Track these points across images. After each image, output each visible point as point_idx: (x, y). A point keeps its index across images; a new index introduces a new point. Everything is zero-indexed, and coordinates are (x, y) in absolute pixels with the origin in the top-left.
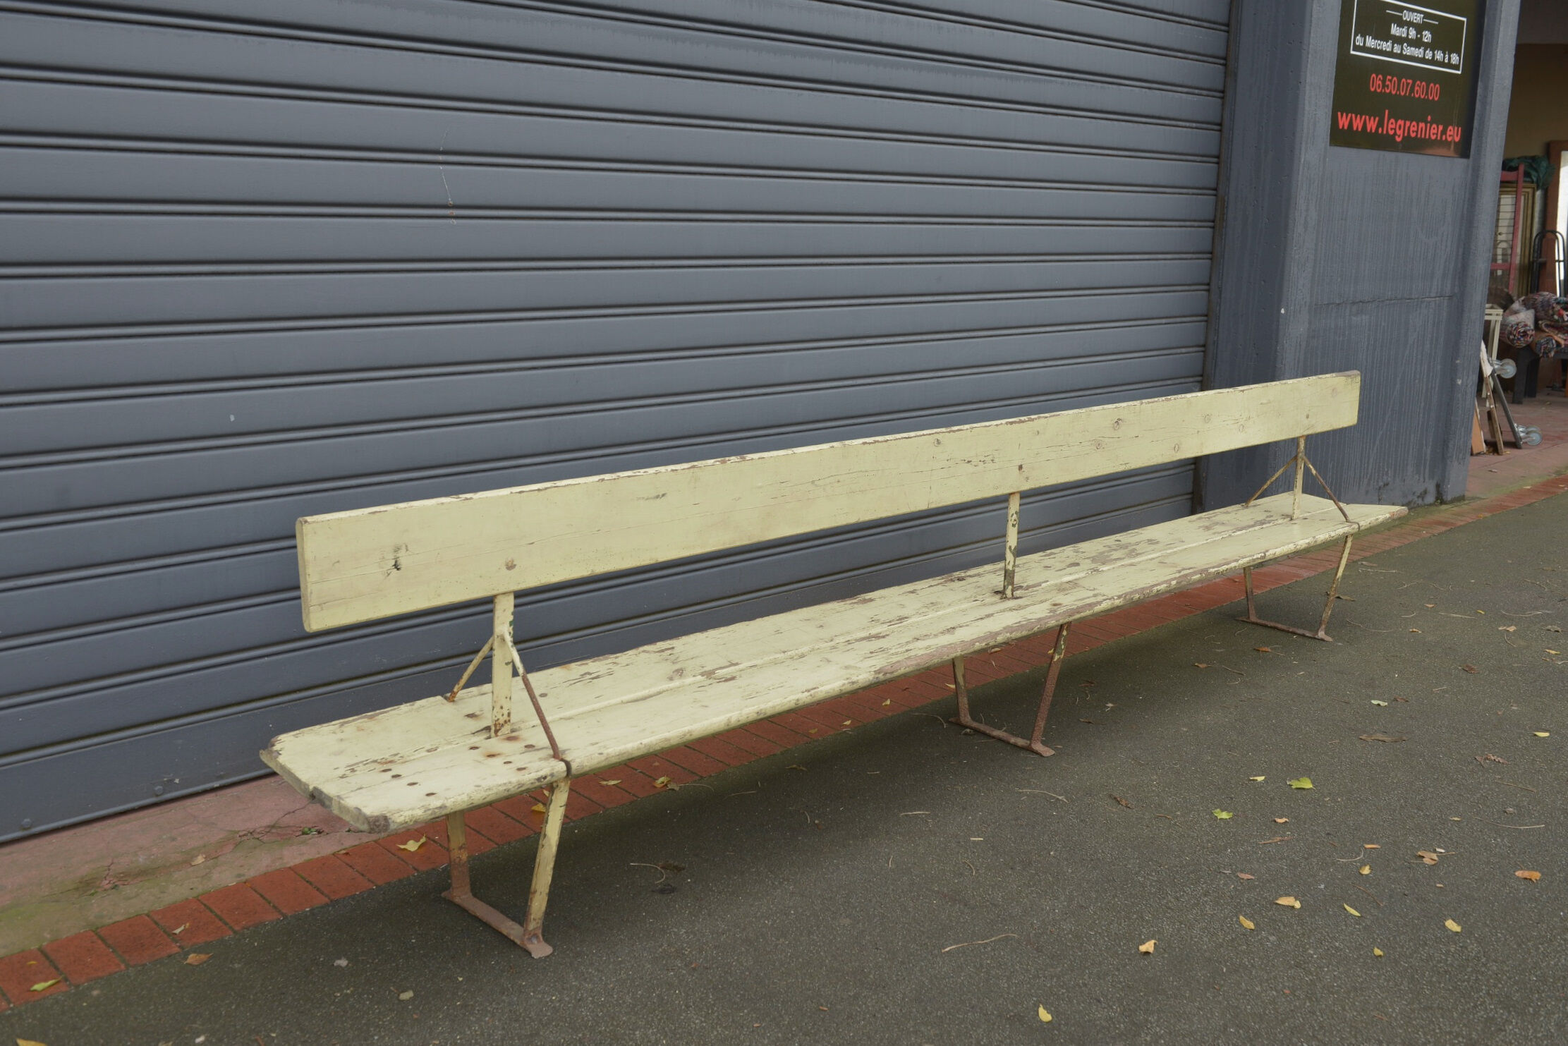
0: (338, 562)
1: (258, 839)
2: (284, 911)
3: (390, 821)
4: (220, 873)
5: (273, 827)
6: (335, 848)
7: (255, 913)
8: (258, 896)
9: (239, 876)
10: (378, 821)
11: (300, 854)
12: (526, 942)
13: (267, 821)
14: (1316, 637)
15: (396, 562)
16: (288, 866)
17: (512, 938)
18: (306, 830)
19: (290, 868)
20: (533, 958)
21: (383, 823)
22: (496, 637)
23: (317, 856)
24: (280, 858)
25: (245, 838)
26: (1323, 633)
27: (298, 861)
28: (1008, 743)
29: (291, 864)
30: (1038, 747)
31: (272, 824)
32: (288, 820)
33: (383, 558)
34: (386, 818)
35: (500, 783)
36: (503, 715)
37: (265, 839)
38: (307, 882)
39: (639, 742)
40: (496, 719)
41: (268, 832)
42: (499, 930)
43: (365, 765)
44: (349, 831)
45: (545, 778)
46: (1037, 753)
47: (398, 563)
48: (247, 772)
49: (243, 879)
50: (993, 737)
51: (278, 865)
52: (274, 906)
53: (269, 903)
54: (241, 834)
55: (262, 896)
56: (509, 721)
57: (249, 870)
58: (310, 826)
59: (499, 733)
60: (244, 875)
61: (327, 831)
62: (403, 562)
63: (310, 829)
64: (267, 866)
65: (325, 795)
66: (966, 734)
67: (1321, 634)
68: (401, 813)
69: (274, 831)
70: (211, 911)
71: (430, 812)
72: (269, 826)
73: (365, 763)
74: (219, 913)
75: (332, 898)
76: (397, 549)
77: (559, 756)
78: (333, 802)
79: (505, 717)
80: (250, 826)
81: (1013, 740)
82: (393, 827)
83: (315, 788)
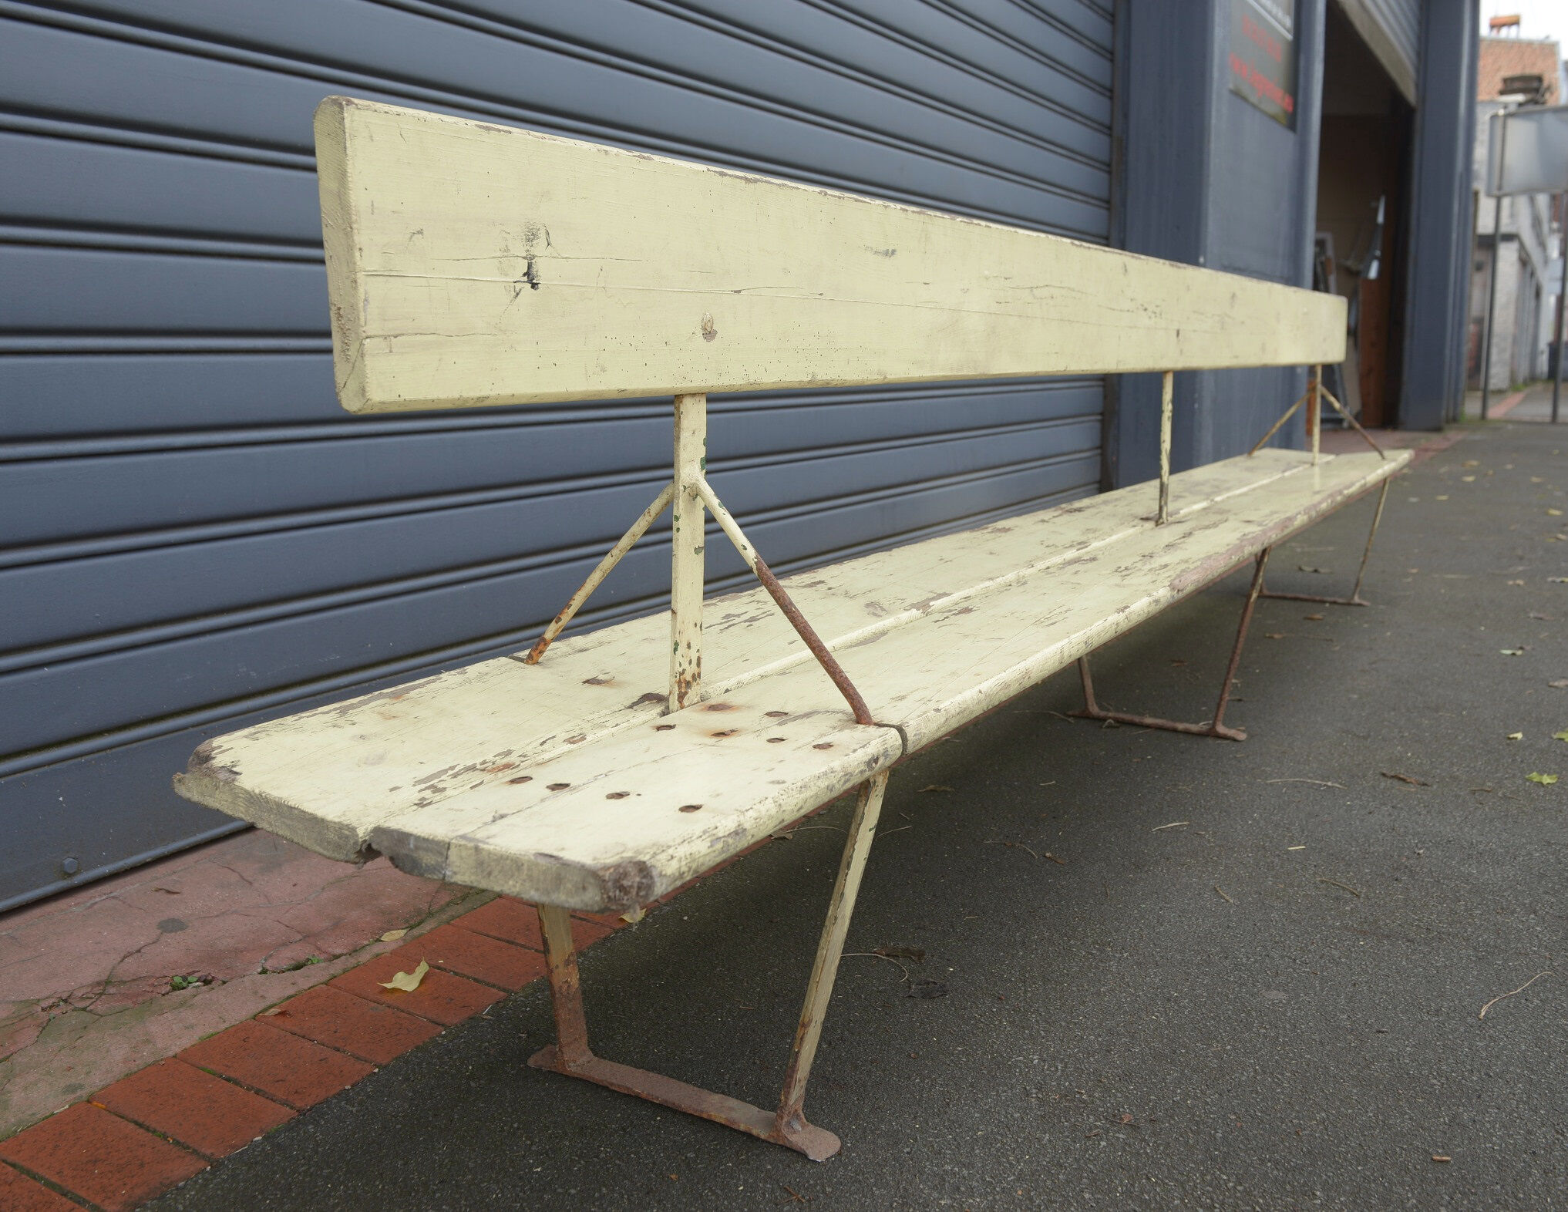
0: (420, 232)
1: (84, 1009)
2: (208, 1152)
3: (655, 873)
4: (26, 1088)
5: (108, 982)
6: (253, 1007)
7: (142, 1165)
8: (132, 1126)
9: (71, 1089)
10: (625, 875)
11: (187, 1028)
12: (785, 1131)
13: (90, 974)
14: (1352, 602)
15: (530, 266)
16: (171, 1053)
17: (742, 1128)
18: (178, 980)
19: (175, 1057)
20: (814, 1161)
21: (638, 879)
22: (682, 488)
23: (223, 1026)
24: (148, 1041)
25: (54, 1012)
26: (1360, 598)
27: (187, 1041)
28: (1175, 731)
29: (176, 1049)
30: (1221, 729)
31: (104, 977)
32: (131, 966)
33: (507, 250)
34: (643, 869)
35: (817, 773)
36: (690, 662)
37: (100, 1007)
38: (228, 1080)
39: (977, 689)
40: (681, 670)
41: (101, 994)
42: (705, 1116)
43: (455, 776)
44: (264, 972)
45: (876, 760)
46: (1225, 737)
47: (534, 270)
48: (22, 891)
49: (83, 1093)
50: (1148, 726)
51: (147, 1055)
52: (177, 1143)
53: (165, 1137)
54: (45, 1004)
55: (140, 1125)
56: (699, 675)
57: (88, 1073)
58: (184, 972)
59: (686, 702)
60: (81, 1087)
61: (220, 977)
62: (544, 270)
63: (185, 979)
64: (126, 1061)
65: (418, 838)
66: (1110, 726)
67: (1357, 599)
68: (671, 851)
69: (112, 990)
70: (35, 1177)
71: (719, 846)
72: (99, 984)
73: (450, 772)
74: (55, 1179)
75: (298, 1104)
76: (531, 237)
77: (869, 716)
78: (453, 854)
79: (693, 669)
80: (60, 987)
81: (1180, 726)
82: (661, 888)
83: (378, 831)
